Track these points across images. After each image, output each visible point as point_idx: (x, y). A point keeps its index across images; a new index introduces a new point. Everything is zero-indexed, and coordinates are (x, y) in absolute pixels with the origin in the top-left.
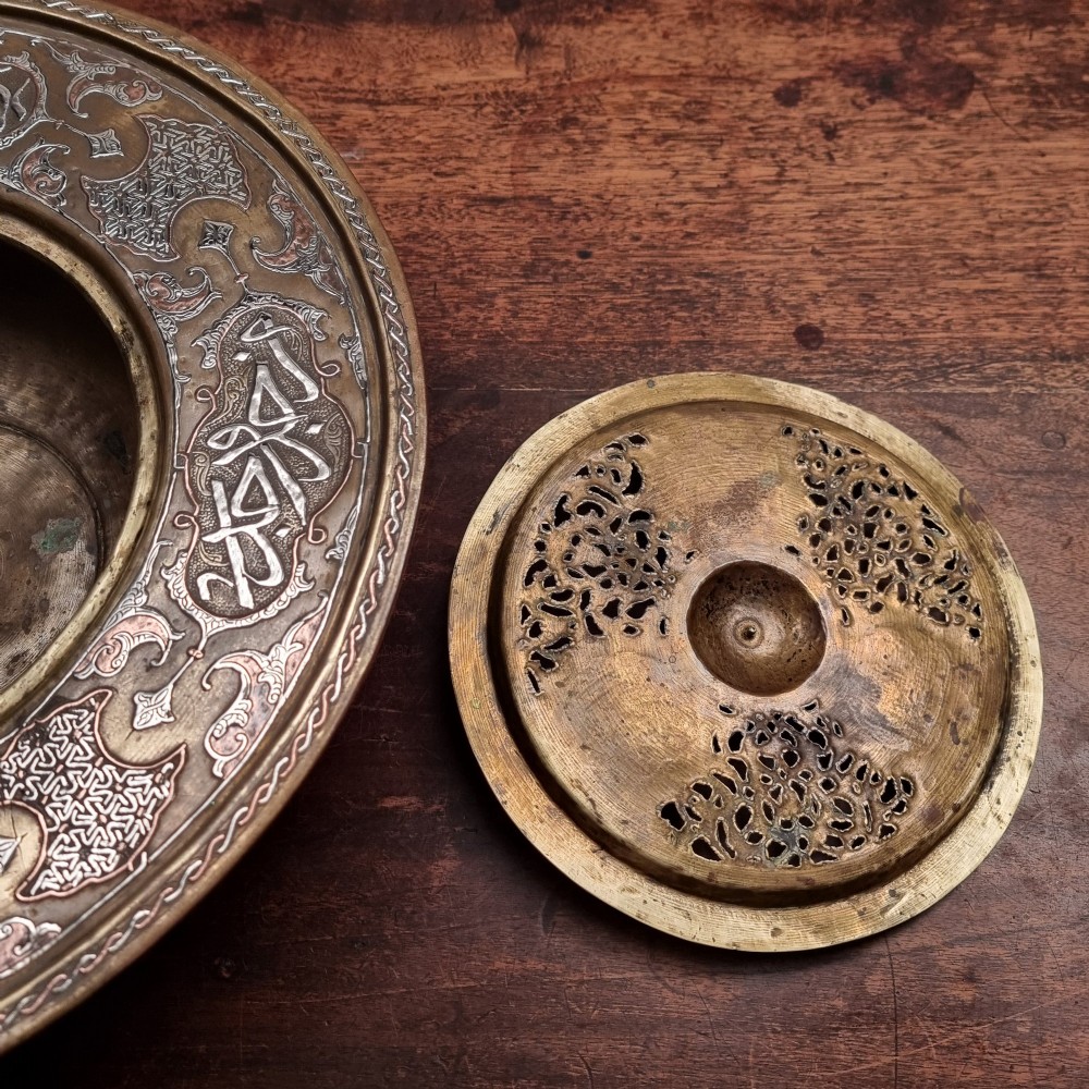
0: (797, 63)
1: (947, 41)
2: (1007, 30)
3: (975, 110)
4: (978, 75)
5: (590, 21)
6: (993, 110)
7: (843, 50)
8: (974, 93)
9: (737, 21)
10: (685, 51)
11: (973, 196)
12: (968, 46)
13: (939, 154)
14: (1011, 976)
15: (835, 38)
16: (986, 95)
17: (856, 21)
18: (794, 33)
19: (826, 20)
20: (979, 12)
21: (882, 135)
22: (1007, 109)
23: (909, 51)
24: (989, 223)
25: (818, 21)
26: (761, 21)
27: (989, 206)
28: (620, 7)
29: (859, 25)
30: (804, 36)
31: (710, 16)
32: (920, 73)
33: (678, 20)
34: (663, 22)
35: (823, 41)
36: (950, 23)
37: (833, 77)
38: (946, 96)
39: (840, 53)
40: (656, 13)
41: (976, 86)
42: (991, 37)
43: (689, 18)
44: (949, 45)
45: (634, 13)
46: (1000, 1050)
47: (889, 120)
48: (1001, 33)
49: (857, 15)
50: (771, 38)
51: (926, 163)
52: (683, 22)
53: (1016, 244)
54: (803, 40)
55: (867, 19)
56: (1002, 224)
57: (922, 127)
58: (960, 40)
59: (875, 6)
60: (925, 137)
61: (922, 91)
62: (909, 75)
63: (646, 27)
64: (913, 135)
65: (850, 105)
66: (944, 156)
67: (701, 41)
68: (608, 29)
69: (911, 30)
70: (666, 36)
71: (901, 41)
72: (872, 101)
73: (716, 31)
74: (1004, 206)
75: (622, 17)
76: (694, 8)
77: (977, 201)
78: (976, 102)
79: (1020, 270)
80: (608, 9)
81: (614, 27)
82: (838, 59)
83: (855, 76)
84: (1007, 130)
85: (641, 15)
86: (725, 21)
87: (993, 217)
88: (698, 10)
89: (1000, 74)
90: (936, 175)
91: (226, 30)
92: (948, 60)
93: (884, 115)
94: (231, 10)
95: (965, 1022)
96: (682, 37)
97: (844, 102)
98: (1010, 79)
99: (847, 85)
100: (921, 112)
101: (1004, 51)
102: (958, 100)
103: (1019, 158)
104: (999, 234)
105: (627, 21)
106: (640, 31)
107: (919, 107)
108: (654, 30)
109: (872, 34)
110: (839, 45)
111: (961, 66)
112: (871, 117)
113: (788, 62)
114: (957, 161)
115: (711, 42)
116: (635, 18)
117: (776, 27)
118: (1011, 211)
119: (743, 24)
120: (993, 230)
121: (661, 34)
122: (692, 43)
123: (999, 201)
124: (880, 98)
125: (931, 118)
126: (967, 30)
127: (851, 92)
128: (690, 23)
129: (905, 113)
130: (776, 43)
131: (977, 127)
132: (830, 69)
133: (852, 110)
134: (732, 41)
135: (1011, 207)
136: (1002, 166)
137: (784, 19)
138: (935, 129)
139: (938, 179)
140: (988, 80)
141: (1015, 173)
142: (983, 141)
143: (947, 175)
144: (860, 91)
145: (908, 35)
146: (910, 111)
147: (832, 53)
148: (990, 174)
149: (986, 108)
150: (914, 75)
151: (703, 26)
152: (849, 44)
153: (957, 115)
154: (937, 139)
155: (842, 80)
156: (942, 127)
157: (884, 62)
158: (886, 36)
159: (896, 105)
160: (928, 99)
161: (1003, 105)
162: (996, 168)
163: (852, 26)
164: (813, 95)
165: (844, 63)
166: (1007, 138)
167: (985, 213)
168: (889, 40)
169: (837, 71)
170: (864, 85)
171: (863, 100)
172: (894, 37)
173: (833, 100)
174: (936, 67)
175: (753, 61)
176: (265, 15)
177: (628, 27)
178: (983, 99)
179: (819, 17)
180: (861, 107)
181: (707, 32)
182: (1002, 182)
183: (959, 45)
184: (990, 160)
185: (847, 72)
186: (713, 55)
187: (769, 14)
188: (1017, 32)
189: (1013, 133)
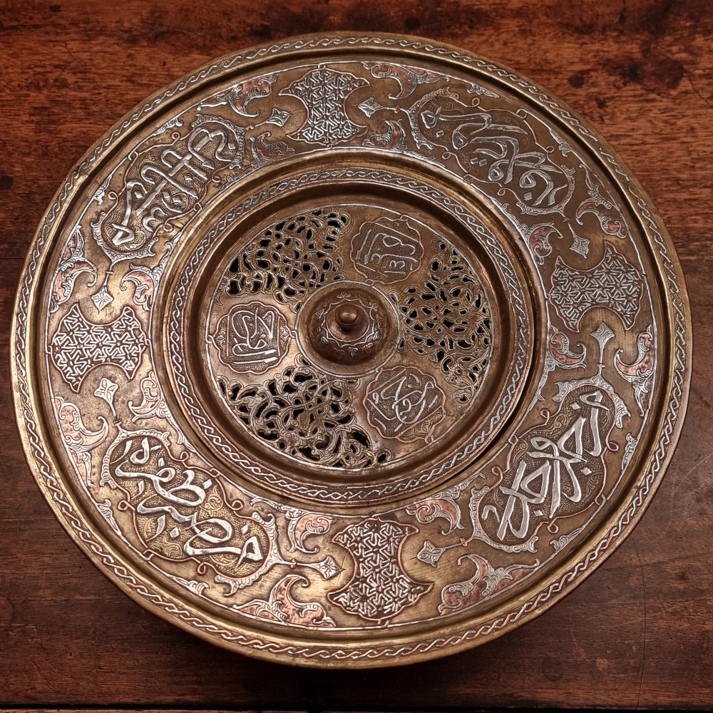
0: (582, 60)
1: (668, 46)
2: (702, 39)
3: (684, 89)
4: (685, 67)
5: (460, 35)
6: (694, 89)
7: (608, 52)
8: (684, 78)
9: (546, 34)
10: (517, 53)
11: (683, 143)
12: (680, 49)
13: (664, 117)
14: (704, 577)
15: (603, 44)
16: (690, 80)
17: (615, 34)
18: (579, 41)
19: (597, 33)
20: (686, 27)
21: (632, 105)
22: (702, 88)
23: (645, 52)
24: (692, 159)
25: (593, 34)
26: (560, 34)
27: (692, 149)
28: (478, 26)
29: (617, 36)
30: (585, 43)
31: (530, 31)
32: (652, 66)
33: (512, 33)
34: (503, 35)
35: (596, 47)
36: (670, 34)
37: (603, 69)
38: (667, 81)
39: (606, 54)
40: (499, 29)
41: (685, 74)
42: (694, 43)
43: (518, 33)
44: (669, 48)
45: (486, 30)
46: (699, 614)
47: (635, 96)
48: (699, 41)
49: (615, 30)
50: (566, 45)
51: (656, 122)
52: (515, 35)
53: (707, 172)
54: (584, 46)
55: (621, 32)
56: (699, 159)
57: (654, 100)
58: (675, 45)
59: (626, 24)
60: (655, 106)
61: (653, 78)
62: (646, 68)
63: (493, 39)
64: (648, 105)
65: (612, 87)
66: (666, 118)
67: (526, 47)
68: (472, 39)
69: (647, 39)
70: (505, 44)
71: (642, 45)
72: (625, 84)
73: (535, 41)
74: (700, 148)
75: (480, 32)
76: (521, 26)
77: (685, 145)
78: (685, 84)
79: (709, 187)
80: (471, 27)
81: (475, 38)
82: (605, 58)
83: (615, 68)
84: (702, 102)
85: (490, 31)
86: (539, 34)
87: (694, 155)
88: (523, 27)
89: (699, 66)
90: (661, 130)
91: (250, 42)
92: (668, 58)
93: (632, 93)
94: (252, 30)
95: (680, 600)
96: (515, 45)
97: (609, 85)
98: (704, 70)
99: (610, 75)
100: (653, 91)
101: (701, 52)
102: (674, 84)
103: (709, 119)
104: (698, 165)
105: (482, 35)
106: (490, 41)
107: (652, 88)
108: (498, 40)
109: (624, 42)
110: (605, 49)
111: (676, 62)
112: (624, 94)
113: (577, 60)
114: (674, 121)
115: (531, 47)
116: (487, 33)
117: (569, 38)
118: (705, 152)
119: (549, 36)
120: (694, 163)
121: (502, 43)
122: (521, 48)
123: (698, 146)
124: (629, 82)
125: (659, 94)
126: (679, 39)
127: (613, 78)
128: (519, 35)
129: (644, 92)
130: (568, 47)
131: (685, 100)
132: (600, 64)
133: (614, 90)
134: (543, 47)
135: (704, 149)
136: (699, 124)
137: (573, 33)
138: (661, 101)
139: (663, 132)
140: (692, 70)
141: (707, 128)
142: (689, 108)
143: (668, 130)
144: (618, 77)
145: (645, 43)
146: (647, 90)
147: (601, 54)
148: (692, 129)
149: (690, 88)
150: (649, 68)
151: (526, 38)
152: (611, 48)
153: (674, 93)
154: (662, 108)
155: (608, 71)
156: (665, 100)
157: (632, 60)
158: (632, 43)
159: (639, 87)
160: (657, 83)
161: (700, 86)
162: (696, 125)
163: (613, 38)
164: (591, 81)
165: (608, 60)
166: (702, 107)
167: (690, 153)
168: (634, 46)
169: (604, 65)
170: (621, 74)
171: (620, 84)
172: (637, 43)
173: (603, 83)
174: (661, 63)
175: (556, 59)
176: (272, 33)
177: (483, 38)
178: (688, 82)
179: (593, 31)
180: (619, 88)
181: (529, 41)
182: (700, 134)
183: (675, 49)
184: (693, 120)
185: (610, 66)
186: (533, 56)
187: (564, 29)
188: (708, 40)
189: (706, 103)
